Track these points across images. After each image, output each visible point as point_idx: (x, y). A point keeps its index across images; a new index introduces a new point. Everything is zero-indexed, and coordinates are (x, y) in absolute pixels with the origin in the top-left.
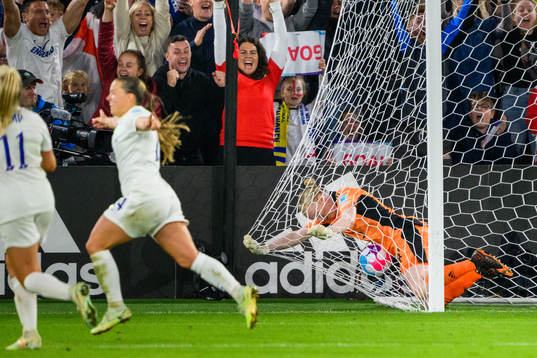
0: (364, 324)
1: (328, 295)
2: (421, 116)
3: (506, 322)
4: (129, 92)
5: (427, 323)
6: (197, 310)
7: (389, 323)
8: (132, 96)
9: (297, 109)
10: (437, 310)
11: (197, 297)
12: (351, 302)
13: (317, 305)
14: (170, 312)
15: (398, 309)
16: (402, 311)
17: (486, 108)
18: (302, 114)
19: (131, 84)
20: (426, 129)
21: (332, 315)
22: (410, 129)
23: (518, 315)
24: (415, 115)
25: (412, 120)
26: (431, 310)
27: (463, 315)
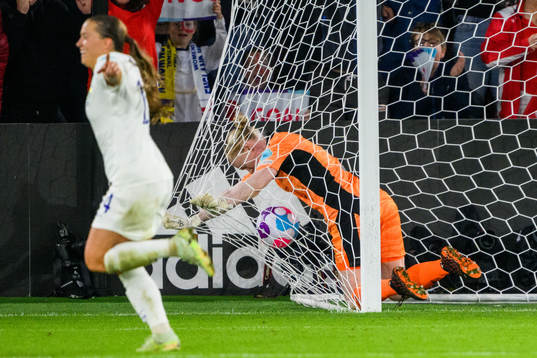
0: (277, 328)
1: (229, 291)
2: (349, 56)
3: (462, 325)
4: (107, 36)
5: (359, 327)
6: (59, 312)
7: (307, 327)
8: (109, 41)
9: (187, 49)
10: (372, 310)
11: (58, 295)
12: (261, 300)
13: (216, 304)
14: (22, 314)
15: (322, 309)
16: (326, 311)
17: (434, 44)
18: (194, 57)
19: (108, 26)
20: (356, 73)
21: (234, 317)
22: (335, 74)
23: (478, 316)
24: (341, 55)
25: (336, 61)
26: (364, 310)
27: (406, 316)
